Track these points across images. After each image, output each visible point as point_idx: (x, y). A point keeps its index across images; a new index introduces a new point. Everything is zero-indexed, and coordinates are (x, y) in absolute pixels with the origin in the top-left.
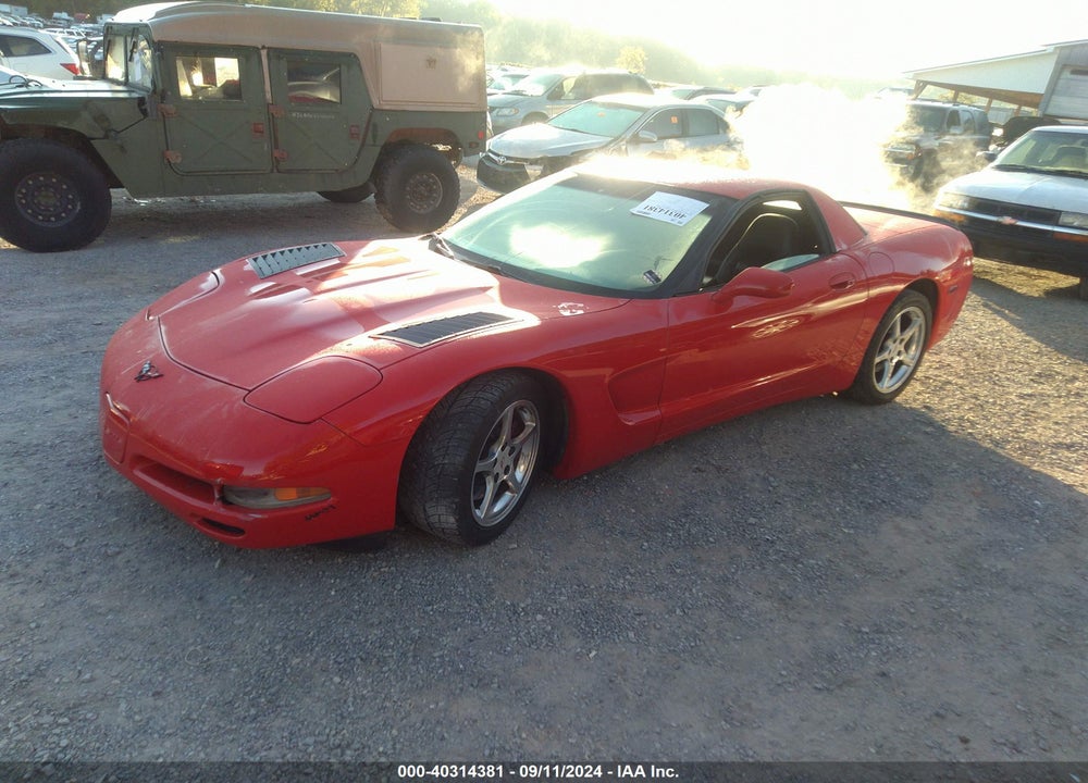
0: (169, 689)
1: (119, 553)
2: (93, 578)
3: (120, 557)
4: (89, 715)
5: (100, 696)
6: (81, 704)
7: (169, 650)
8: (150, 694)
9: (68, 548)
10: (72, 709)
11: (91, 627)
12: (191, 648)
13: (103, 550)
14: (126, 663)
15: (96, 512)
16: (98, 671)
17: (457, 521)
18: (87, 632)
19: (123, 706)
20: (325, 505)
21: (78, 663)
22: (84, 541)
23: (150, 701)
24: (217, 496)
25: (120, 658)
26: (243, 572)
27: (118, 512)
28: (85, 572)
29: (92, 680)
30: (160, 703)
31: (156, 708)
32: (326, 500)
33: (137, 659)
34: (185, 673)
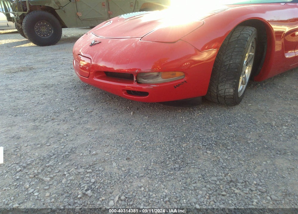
0: (133, 157)
1: (92, 111)
2: (84, 119)
3: (93, 113)
4: (100, 169)
5: (103, 161)
6: (95, 164)
7: (126, 142)
8: (125, 159)
9: (72, 110)
10: (92, 166)
11: (89, 135)
12: (136, 141)
13: (86, 111)
14: (109, 147)
15: (79, 100)
16: (98, 151)
17: (234, 91)
18: (88, 137)
19: (114, 164)
20: (183, 80)
21: (88, 148)
22: (77, 108)
23: (126, 162)
24: (135, 79)
25: (106, 145)
26: (143, 116)
27: (87, 100)
28: (81, 117)
29: (96, 154)
30: (131, 163)
31: (130, 165)
32: (183, 79)
33: (113, 145)
34: (137, 150)
